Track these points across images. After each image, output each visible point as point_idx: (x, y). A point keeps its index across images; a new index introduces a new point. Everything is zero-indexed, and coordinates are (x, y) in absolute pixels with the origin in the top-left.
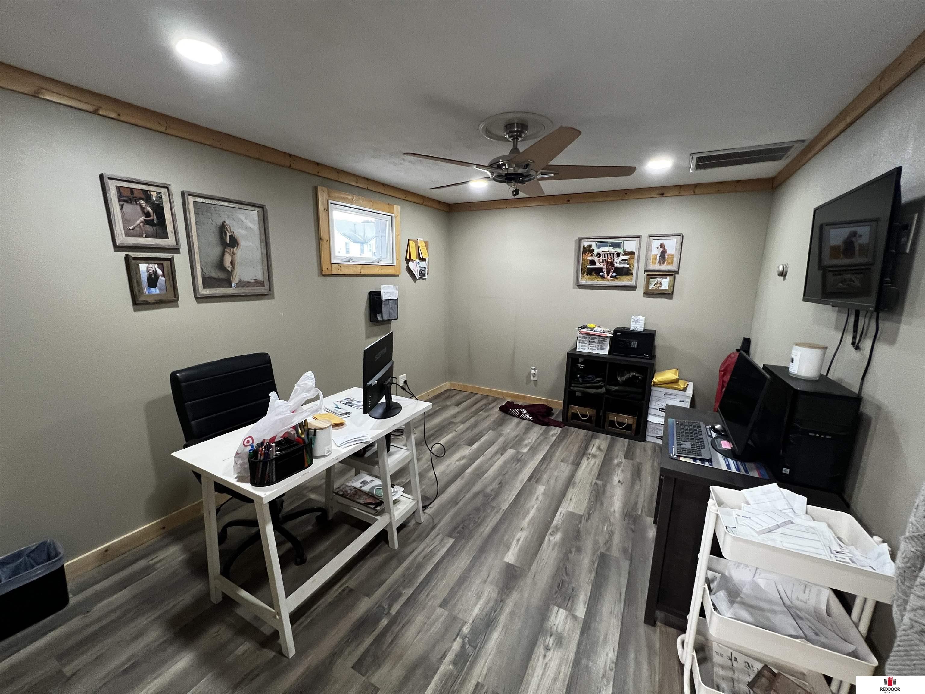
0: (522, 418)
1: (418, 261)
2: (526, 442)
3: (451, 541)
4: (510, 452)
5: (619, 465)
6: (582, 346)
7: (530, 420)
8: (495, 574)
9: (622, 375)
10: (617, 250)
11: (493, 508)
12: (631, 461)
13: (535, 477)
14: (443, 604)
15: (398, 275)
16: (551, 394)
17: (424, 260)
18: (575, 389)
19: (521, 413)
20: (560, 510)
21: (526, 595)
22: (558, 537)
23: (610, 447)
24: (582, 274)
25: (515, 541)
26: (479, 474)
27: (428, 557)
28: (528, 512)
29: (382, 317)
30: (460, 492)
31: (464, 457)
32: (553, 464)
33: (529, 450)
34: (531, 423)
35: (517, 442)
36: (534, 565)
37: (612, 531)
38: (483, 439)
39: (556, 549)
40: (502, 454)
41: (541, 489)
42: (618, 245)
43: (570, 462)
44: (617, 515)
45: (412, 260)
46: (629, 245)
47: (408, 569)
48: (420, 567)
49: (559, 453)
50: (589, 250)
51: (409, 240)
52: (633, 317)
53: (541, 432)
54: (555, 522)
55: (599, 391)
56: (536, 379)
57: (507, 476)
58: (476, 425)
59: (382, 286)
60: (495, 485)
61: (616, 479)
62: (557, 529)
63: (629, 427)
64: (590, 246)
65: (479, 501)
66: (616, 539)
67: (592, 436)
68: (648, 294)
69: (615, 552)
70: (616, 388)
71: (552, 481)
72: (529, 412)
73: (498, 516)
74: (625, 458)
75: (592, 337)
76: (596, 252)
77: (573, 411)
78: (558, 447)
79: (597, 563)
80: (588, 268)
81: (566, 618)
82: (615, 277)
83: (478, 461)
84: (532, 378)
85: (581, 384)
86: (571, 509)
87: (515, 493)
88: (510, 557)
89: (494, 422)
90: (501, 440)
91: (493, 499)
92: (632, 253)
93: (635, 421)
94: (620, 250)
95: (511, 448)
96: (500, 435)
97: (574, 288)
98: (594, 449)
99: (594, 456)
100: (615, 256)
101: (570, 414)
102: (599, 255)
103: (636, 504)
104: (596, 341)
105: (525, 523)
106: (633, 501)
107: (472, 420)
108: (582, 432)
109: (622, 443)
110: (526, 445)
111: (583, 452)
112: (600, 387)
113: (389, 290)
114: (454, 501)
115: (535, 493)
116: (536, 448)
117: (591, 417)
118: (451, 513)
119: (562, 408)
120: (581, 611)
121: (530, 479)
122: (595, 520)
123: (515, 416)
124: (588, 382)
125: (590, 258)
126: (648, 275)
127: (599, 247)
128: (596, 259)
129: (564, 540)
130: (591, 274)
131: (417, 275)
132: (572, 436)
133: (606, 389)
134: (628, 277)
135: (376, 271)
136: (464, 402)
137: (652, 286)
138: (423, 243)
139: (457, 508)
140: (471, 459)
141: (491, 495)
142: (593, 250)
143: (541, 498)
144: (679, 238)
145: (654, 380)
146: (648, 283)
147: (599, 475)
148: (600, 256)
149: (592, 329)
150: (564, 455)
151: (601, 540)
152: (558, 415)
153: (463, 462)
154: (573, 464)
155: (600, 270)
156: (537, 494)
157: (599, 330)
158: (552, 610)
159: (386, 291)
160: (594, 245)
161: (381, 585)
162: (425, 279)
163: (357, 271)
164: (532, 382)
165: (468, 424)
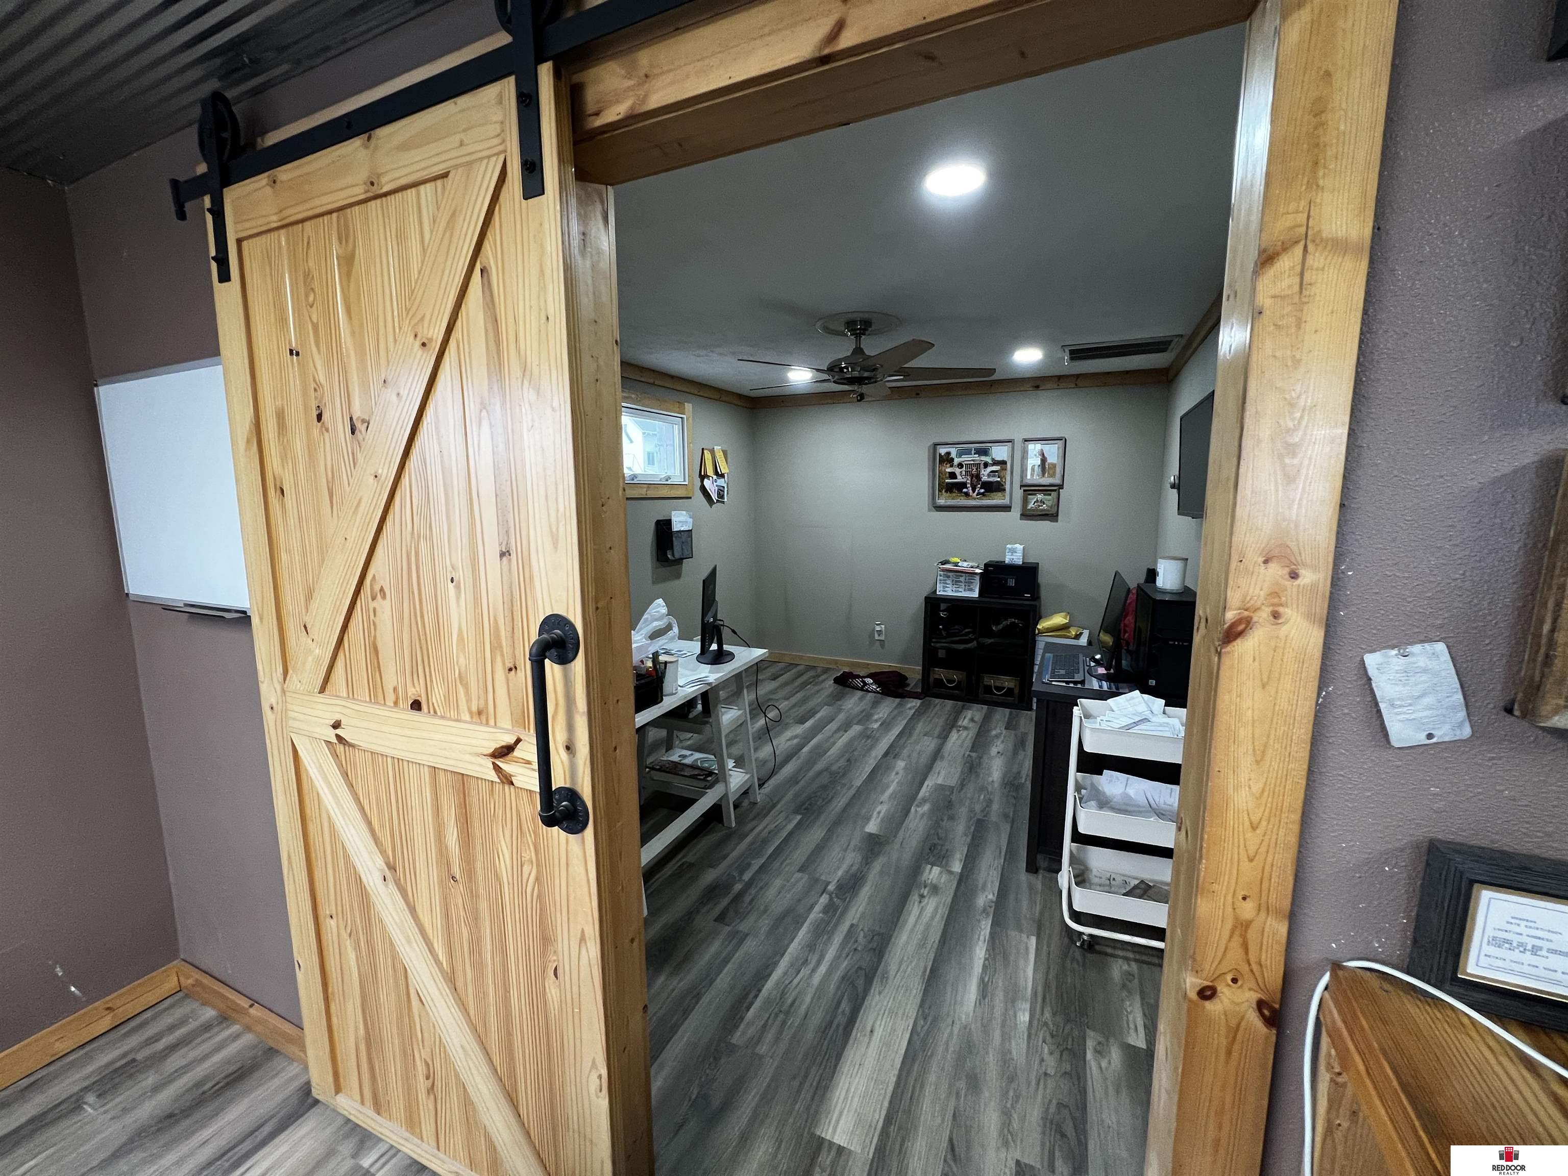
0: (867, 691)
1: (715, 477)
2: (876, 717)
3: (799, 817)
4: (857, 728)
5: (997, 736)
6: (944, 587)
7: (878, 692)
8: (856, 840)
9: (997, 624)
10: (985, 459)
11: (844, 785)
12: (1013, 732)
13: (891, 753)
14: (802, 869)
15: (690, 498)
16: (904, 659)
17: (722, 476)
18: (938, 645)
19: (865, 684)
20: (926, 783)
21: (895, 856)
22: (926, 807)
23: (987, 719)
24: (940, 491)
25: (875, 813)
26: (819, 752)
27: (772, 834)
28: (888, 787)
29: (673, 555)
30: (799, 770)
31: (796, 737)
32: (914, 738)
33: (881, 725)
34: (880, 695)
35: (865, 717)
36: (901, 833)
37: (990, 800)
38: (818, 716)
39: (925, 818)
40: (846, 731)
41: (900, 764)
42: (984, 452)
43: (935, 735)
44: (996, 785)
45: (708, 477)
46: (1000, 453)
47: (753, 843)
48: (765, 842)
49: (920, 727)
50: (947, 459)
51: (703, 449)
52: (1008, 546)
53: (894, 705)
54: (921, 794)
55: (968, 646)
56: (882, 638)
57: (856, 753)
58: (804, 701)
59: (673, 513)
60: (842, 762)
61: (994, 751)
62: (924, 801)
63: (1010, 692)
64: (948, 454)
65: (825, 779)
66: (995, 807)
67: (963, 707)
68: (1027, 515)
69: (994, 818)
70: (992, 640)
71: (915, 755)
72: (875, 682)
73: (852, 792)
74: (1006, 728)
75: (957, 575)
76: (957, 461)
77: (937, 676)
78: (919, 720)
79: (973, 828)
80: (948, 484)
81: (941, 873)
82: (983, 494)
83: (815, 741)
84: (877, 637)
85: (945, 638)
86: (940, 781)
87: (868, 769)
88: (872, 827)
89: (829, 696)
90: (841, 717)
91: (844, 775)
92: (1003, 463)
93: (1018, 683)
94: (988, 459)
95: (857, 724)
96: (840, 710)
97: (929, 510)
98: (966, 721)
99: (966, 728)
100: (982, 466)
101: (931, 679)
102: (960, 465)
103: (1019, 773)
104: (962, 579)
105: (885, 796)
106: (1015, 770)
107: (799, 696)
108: (949, 704)
109: (1001, 715)
110: (876, 721)
111: (952, 724)
112: (970, 641)
113: (682, 519)
114: (794, 780)
115: (894, 768)
116: (889, 724)
117: (959, 682)
118: (791, 793)
119: (920, 677)
120: (957, 867)
121: (886, 754)
122: (970, 790)
123: (857, 688)
124: (954, 635)
125: (949, 470)
126: (1025, 491)
127: (960, 455)
128: (957, 471)
129: (932, 811)
130: (951, 492)
131: (715, 497)
132: (936, 709)
133: (978, 643)
134: (1000, 494)
135: (664, 493)
136: (782, 675)
137: (1031, 505)
138: (722, 453)
139: (797, 788)
140: (805, 738)
141: (838, 773)
142: (952, 460)
143: (901, 772)
144: (1061, 443)
145: (1039, 627)
146: (1025, 502)
147: (973, 747)
148: (962, 467)
149: (956, 564)
150: (927, 729)
151: (978, 808)
152: (915, 685)
153: (795, 741)
154: (939, 737)
155: (964, 485)
156: (897, 769)
157: (964, 566)
158: (925, 868)
159: (678, 519)
160: (953, 452)
161: (725, 857)
162: (723, 502)
163: (642, 492)
164: (878, 643)
165: (794, 700)
